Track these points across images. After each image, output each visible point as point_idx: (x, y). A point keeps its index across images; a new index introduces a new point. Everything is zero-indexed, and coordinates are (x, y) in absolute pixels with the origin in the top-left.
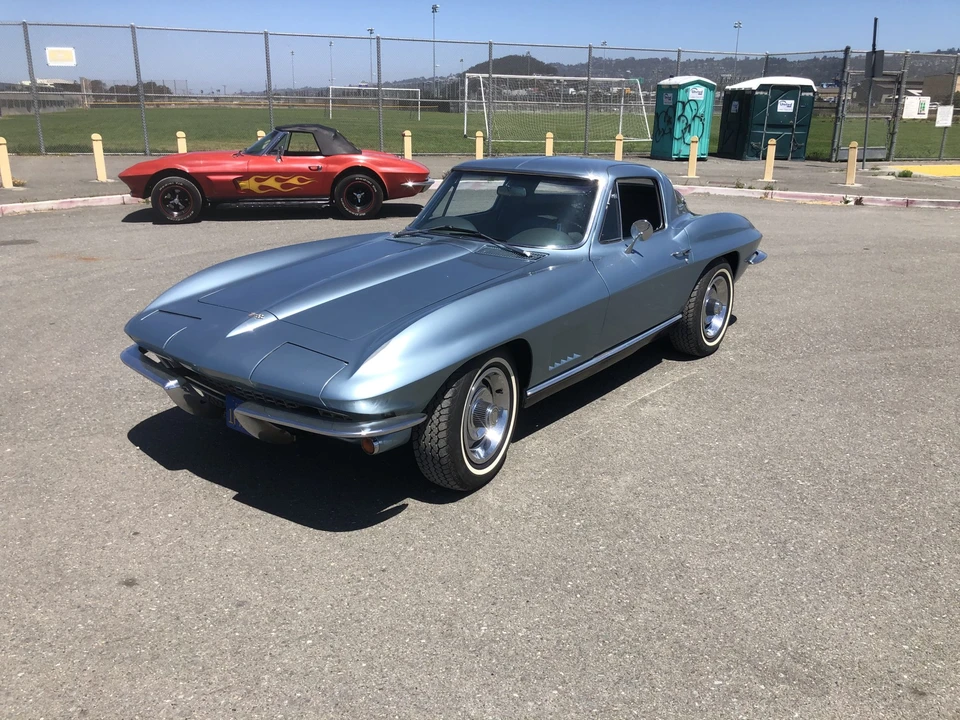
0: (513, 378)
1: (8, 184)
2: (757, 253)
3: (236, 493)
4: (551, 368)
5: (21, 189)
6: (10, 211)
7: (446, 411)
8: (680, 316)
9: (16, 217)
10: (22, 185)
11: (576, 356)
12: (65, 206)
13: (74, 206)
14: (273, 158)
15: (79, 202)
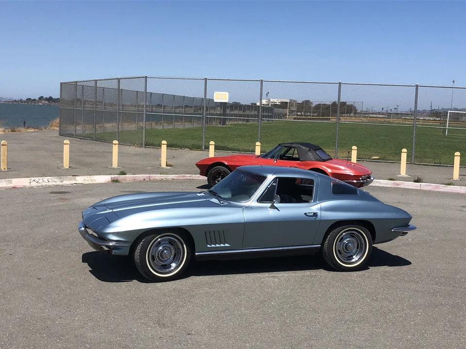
0: (185, 246)
1: (164, 165)
2: (409, 226)
3: (91, 269)
4: (209, 246)
5: (169, 168)
6: (153, 178)
7: (140, 246)
8: (320, 246)
9: (155, 181)
10: (171, 166)
11: (227, 245)
12: (181, 178)
13: (185, 178)
14: (273, 160)
15: (188, 176)
